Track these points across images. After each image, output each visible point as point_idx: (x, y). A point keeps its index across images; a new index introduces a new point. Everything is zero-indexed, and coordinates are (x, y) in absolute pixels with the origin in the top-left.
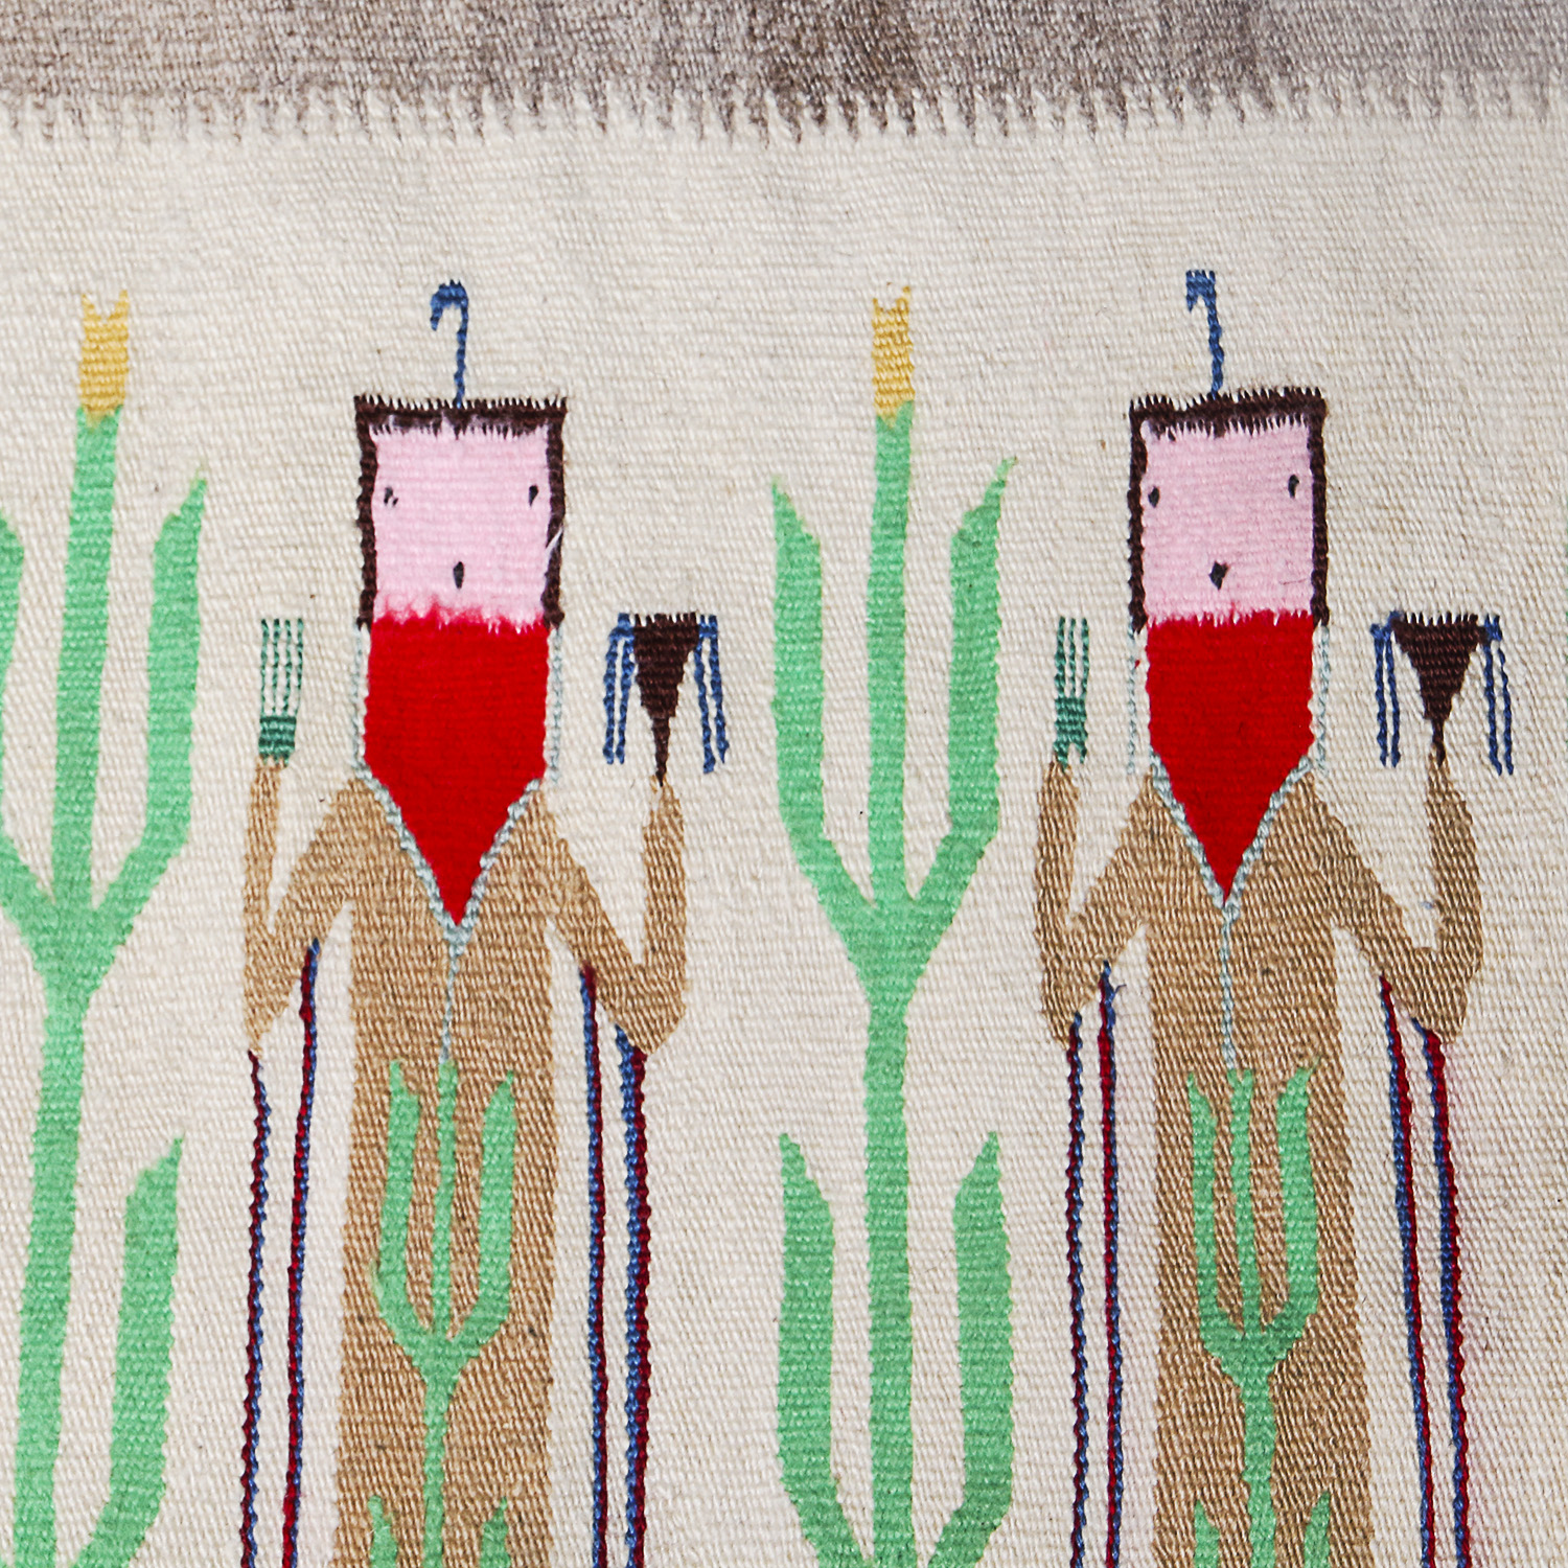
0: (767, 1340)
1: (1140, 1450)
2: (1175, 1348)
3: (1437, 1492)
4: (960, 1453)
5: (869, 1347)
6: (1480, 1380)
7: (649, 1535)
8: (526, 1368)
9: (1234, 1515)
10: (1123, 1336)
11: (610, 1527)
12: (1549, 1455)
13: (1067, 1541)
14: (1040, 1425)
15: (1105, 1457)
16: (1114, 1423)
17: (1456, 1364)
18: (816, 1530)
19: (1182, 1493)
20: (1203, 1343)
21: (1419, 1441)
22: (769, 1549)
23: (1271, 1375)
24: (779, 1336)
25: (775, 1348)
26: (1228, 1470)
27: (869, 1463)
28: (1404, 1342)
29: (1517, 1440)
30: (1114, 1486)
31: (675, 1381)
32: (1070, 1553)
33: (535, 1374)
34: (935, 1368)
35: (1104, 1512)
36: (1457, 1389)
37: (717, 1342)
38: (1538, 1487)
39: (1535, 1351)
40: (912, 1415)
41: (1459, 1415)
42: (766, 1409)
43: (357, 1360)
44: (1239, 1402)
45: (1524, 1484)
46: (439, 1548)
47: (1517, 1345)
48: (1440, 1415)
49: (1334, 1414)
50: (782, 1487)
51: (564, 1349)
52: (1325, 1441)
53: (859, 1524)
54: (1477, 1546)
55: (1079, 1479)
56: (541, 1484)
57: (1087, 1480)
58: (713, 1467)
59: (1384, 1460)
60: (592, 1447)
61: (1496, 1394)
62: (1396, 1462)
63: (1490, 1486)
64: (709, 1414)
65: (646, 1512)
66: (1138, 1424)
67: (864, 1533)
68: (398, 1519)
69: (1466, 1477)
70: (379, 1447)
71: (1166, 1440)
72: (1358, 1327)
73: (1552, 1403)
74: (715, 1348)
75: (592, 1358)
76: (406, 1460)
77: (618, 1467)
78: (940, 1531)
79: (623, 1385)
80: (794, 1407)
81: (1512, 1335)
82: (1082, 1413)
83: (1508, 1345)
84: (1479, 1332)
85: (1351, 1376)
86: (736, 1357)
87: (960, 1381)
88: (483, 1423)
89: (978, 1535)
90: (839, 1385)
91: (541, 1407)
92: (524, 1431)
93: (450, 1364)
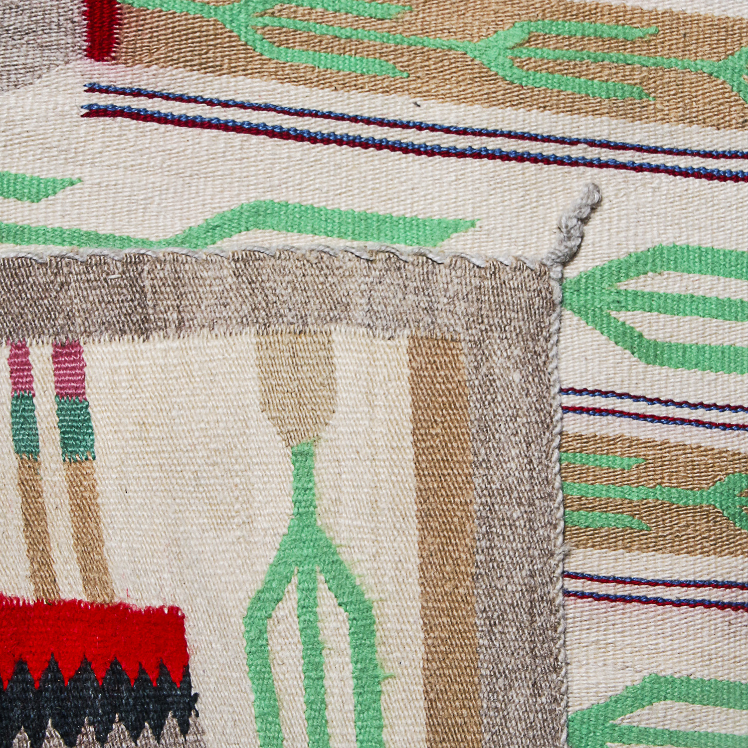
0: (737, 244)
1: (674, 434)
2: (731, 458)
3: (651, 588)
4: (674, 341)
5: (733, 298)
6: (712, 617)
7: (633, 173)
8: (725, 116)
9: (638, 478)
10: (737, 432)
11: (638, 153)
12: (672, 650)
13: (625, 391)
14: (688, 384)
15: (670, 416)
16: (689, 422)
17: (721, 606)
18: (633, 260)
19: (651, 452)
20: (733, 474)
21: (678, 581)
22: (623, 234)
23: (715, 507)
24: (740, 251)
25: (733, 248)
26: (663, 478)
27: (669, 291)
28: (733, 579)
29: (679, 634)
30: (654, 419)
31: (716, 194)
32: (618, 392)
33: (722, 121)
34: (721, 332)
35: (640, 412)
36: (708, 604)
37: (737, 218)
38: (654, 642)
39: (729, 649)
40: (695, 317)
41: (693, 604)
42: (700, 240)
43: (733, 26)
44: (700, 488)
45: (655, 635)
46: (629, 62)
47: (732, 640)
48: (692, 594)
49: (694, 538)
50: (657, 245)
51: (736, 138)
52: (678, 531)
53: (636, 283)
54: (622, 607)
55: (658, 400)
56: (663, 119)
57: (658, 405)
58: (669, 210)
59: (668, 561)
60: (681, 148)
61: (704, 625)
62: (667, 568)
63: (654, 617)
64: (697, 210)
65: (646, 173)
66: (688, 434)
67: (632, 285)
68: (646, 42)
69: (659, 604)
70: (685, 34)
71: (679, 448)
72: (741, 556)
73: (699, 655)
74: (734, 216)
75: (730, 152)
76: (678, 48)
77: (671, 161)
78: (632, 325)
79: (714, 167)
80: (700, 256)
81: (738, 638)
82: (694, 406)
83: (732, 635)
84: (739, 620)
85: (714, 549)
86: (729, 227)
87: (713, 344)
88: (696, 91)
89: (628, 344)
90: (712, 280)
91: (704, 123)
92: (691, 113)
93: (729, 76)
